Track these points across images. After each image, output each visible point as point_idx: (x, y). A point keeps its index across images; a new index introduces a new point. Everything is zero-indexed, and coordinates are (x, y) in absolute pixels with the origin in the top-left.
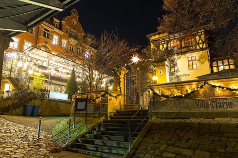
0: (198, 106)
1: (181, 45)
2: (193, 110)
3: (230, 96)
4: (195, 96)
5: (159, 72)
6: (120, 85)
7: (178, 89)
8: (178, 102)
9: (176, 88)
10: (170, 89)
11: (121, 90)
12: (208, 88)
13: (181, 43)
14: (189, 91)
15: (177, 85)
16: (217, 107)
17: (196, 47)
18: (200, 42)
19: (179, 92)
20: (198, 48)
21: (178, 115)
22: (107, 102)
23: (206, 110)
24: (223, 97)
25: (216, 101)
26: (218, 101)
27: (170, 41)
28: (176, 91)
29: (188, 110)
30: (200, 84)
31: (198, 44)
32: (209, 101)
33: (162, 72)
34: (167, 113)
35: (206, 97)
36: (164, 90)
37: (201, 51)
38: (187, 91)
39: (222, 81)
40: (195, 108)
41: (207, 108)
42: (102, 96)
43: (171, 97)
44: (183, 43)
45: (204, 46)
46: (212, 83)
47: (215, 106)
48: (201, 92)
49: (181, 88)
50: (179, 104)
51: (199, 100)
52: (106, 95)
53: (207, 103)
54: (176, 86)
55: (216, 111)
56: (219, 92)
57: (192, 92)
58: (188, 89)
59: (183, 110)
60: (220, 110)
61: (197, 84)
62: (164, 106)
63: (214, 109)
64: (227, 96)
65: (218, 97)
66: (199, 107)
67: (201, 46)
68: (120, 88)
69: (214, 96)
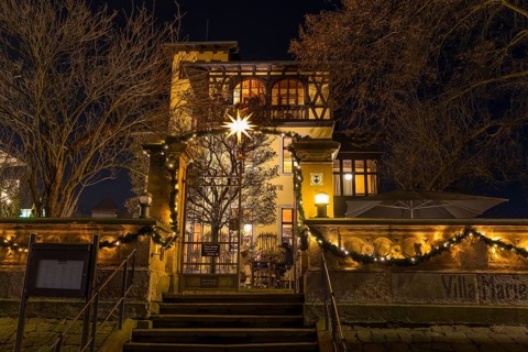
0: (448, 293)
1: (269, 99)
2: (436, 304)
3: (521, 269)
4: (440, 265)
5: (313, 179)
6: (172, 206)
7: (395, 240)
8: (395, 277)
9: (390, 237)
10: (374, 238)
11: (175, 223)
12: (472, 244)
13: (269, 91)
14: (426, 249)
15: (394, 227)
16: (493, 296)
17: (307, 114)
18: (319, 101)
19: (399, 248)
20: (312, 116)
21: (395, 318)
22: (147, 265)
23: (467, 305)
24: (506, 271)
25: (491, 281)
26: (496, 282)
27: (241, 79)
28: (387, 243)
29: (422, 303)
30: (453, 231)
31: (314, 106)
32: (475, 279)
33: (320, 178)
34: (364, 310)
35: (467, 268)
36: (352, 239)
37: (317, 126)
38: (418, 247)
39: (504, 231)
40: (442, 298)
41: (471, 297)
42: (121, 239)
43: (379, 262)
44: (275, 92)
45: (327, 116)
46: (483, 231)
47: (489, 293)
48: (454, 254)
49: (404, 237)
50: (400, 284)
51: (452, 276)
52: (142, 238)
53: (471, 285)
54: (390, 230)
55: (492, 306)
56: (497, 257)
57: (434, 253)
58: (423, 243)
59: (410, 303)
60: (501, 304)
61: (446, 231)
62: (356, 287)
63: (488, 300)
64: (515, 269)
65: (494, 269)
66: (452, 294)
67: (319, 111)
68: (174, 216)
69: (486, 267)
